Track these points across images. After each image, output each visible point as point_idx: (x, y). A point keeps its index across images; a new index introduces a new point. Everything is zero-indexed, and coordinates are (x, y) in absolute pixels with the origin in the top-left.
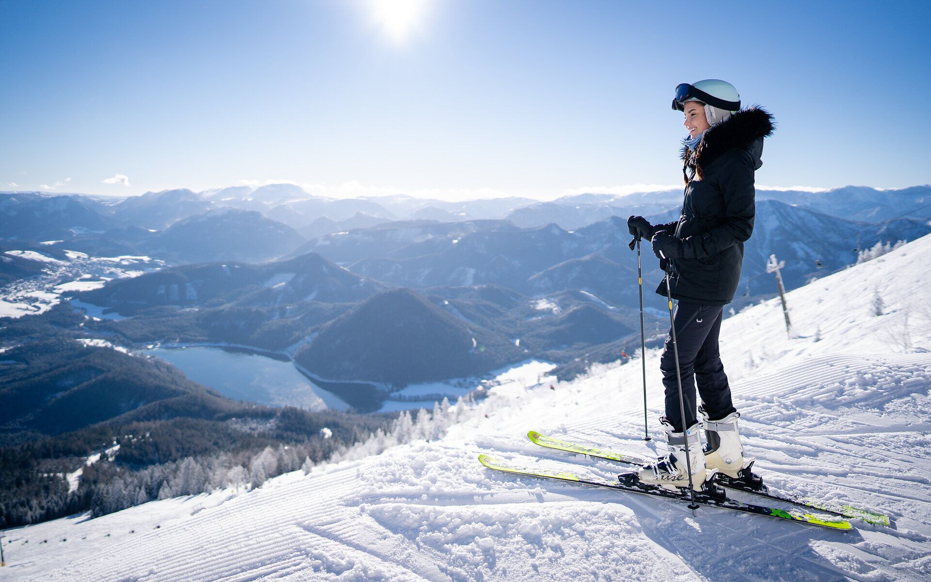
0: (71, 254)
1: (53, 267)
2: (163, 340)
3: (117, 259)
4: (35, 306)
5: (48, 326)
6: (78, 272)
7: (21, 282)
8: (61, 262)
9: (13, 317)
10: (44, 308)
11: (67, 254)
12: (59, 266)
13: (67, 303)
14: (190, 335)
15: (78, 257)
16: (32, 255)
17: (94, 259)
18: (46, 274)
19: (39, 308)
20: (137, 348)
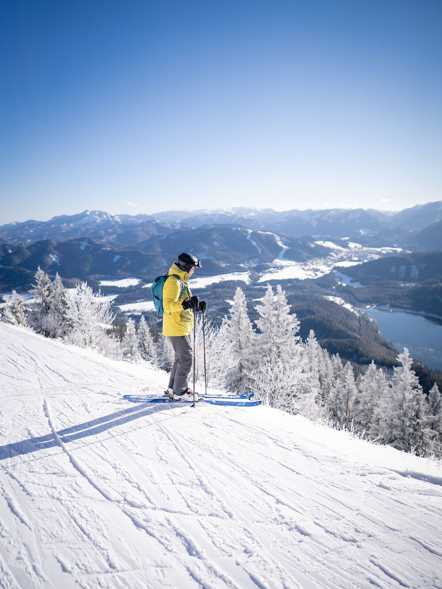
0: (352, 245)
1: (337, 252)
2: (378, 304)
3: (379, 250)
4: (315, 274)
5: (315, 285)
6: (352, 256)
7: (316, 260)
8: (344, 250)
9: (300, 279)
10: (320, 275)
11: (349, 245)
12: (341, 252)
13: (334, 273)
14: (399, 303)
15: (355, 247)
16: (329, 245)
17: (365, 249)
18: (332, 256)
19: (317, 275)
20: (359, 307)
